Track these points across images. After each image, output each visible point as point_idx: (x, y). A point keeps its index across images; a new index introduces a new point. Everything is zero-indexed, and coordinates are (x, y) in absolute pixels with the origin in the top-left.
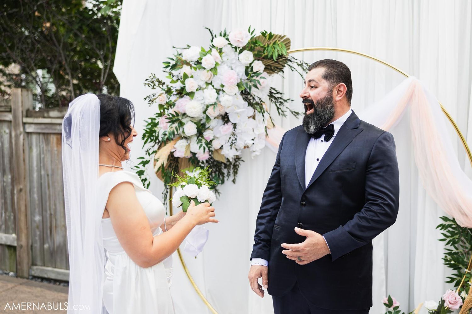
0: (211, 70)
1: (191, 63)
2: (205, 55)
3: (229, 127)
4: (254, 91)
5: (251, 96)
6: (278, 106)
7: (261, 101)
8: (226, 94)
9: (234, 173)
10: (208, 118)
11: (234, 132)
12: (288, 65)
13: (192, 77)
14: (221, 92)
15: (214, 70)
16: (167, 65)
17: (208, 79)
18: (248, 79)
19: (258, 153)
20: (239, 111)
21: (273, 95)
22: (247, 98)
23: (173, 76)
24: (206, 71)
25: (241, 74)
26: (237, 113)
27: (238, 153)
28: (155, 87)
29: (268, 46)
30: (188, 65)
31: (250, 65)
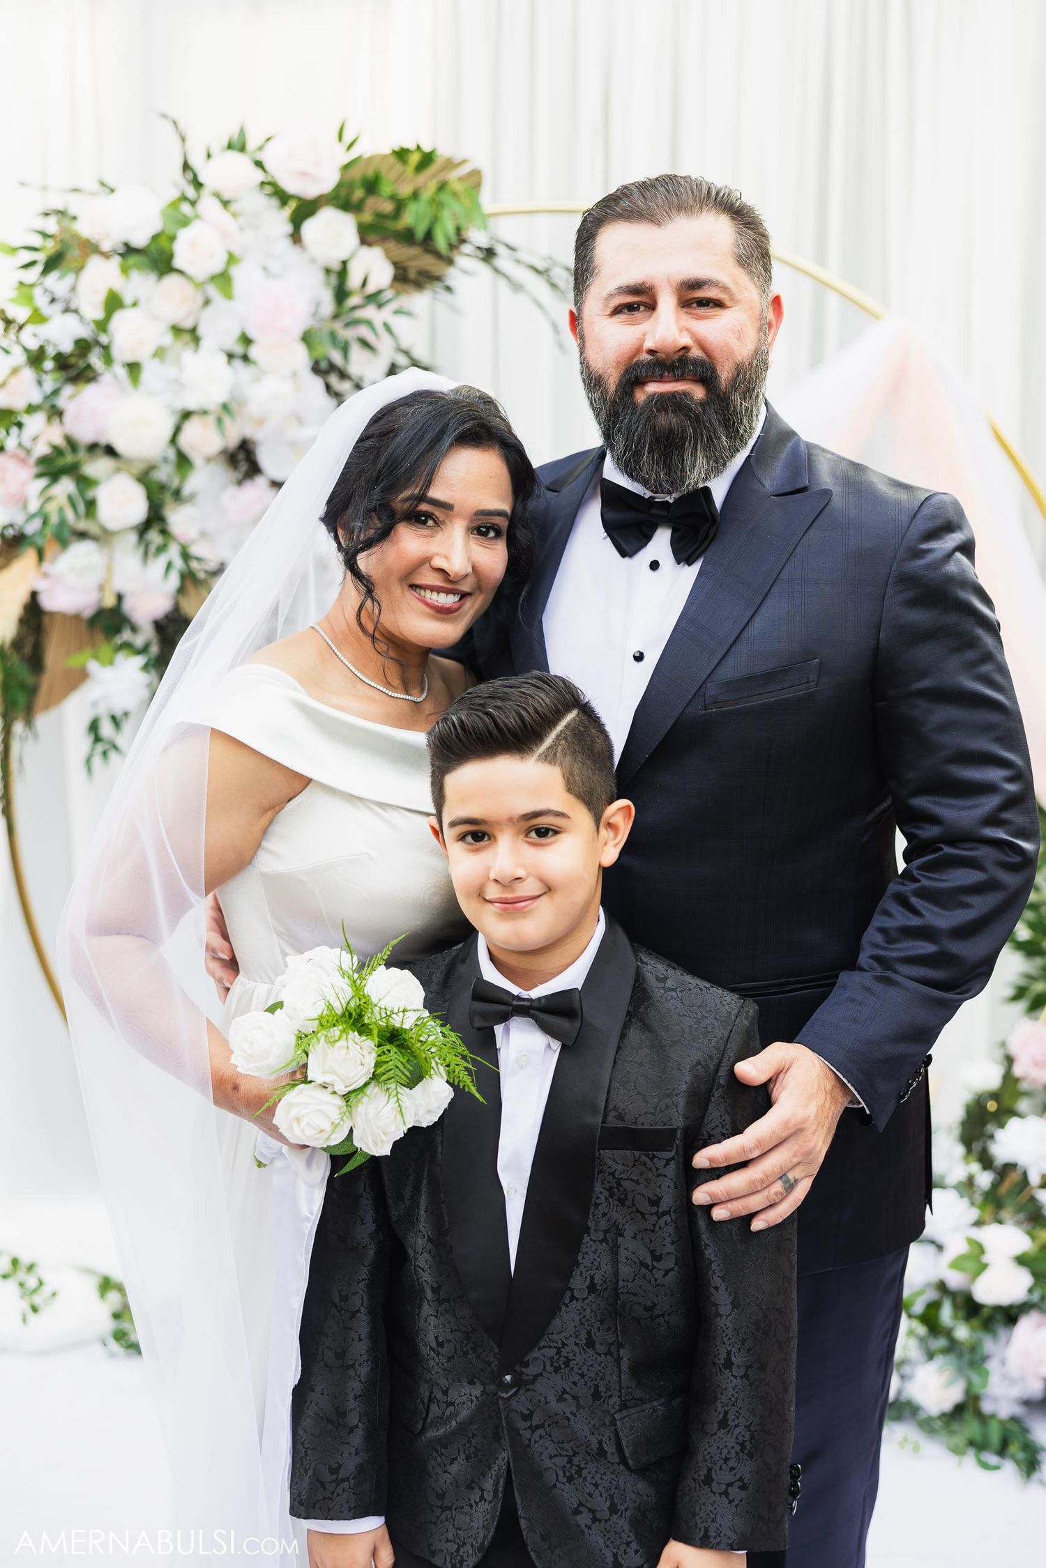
0: (213, 280)
2: (182, 226)
3: (258, 496)
4: (360, 363)
5: (349, 378)
8: (262, 371)
10: (183, 461)
12: (496, 270)
13: (135, 304)
14: (238, 364)
16: (28, 257)
17: (182, 312)
18: (337, 317)
23: (53, 300)
24: (171, 280)
26: (292, 443)
29: (415, 196)
30: (106, 255)
31: (344, 263)
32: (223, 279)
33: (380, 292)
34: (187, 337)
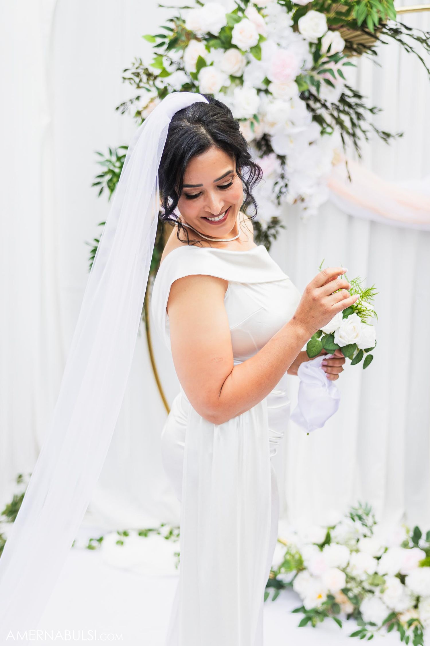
0: (250, 50)
1: (199, 36)
2: (238, 20)
3: (270, 162)
4: (325, 92)
5: (319, 101)
6: (355, 121)
8: (274, 98)
11: (283, 172)
12: (398, 40)
13: (212, 64)
14: (262, 95)
15: (255, 51)
16: (160, 41)
17: (235, 68)
18: (314, 69)
19: (313, 211)
20: (295, 130)
22: (311, 105)
23: (172, 63)
24: (231, 51)
25: (299, 58)
26: (289, 136)
27: (278, 213)
28: (141, 84)
29: (359, 3)
30: (198, 40)
31: (320, 39)
32: (256, 49)
33: (337, 53)
34: (238, 81)
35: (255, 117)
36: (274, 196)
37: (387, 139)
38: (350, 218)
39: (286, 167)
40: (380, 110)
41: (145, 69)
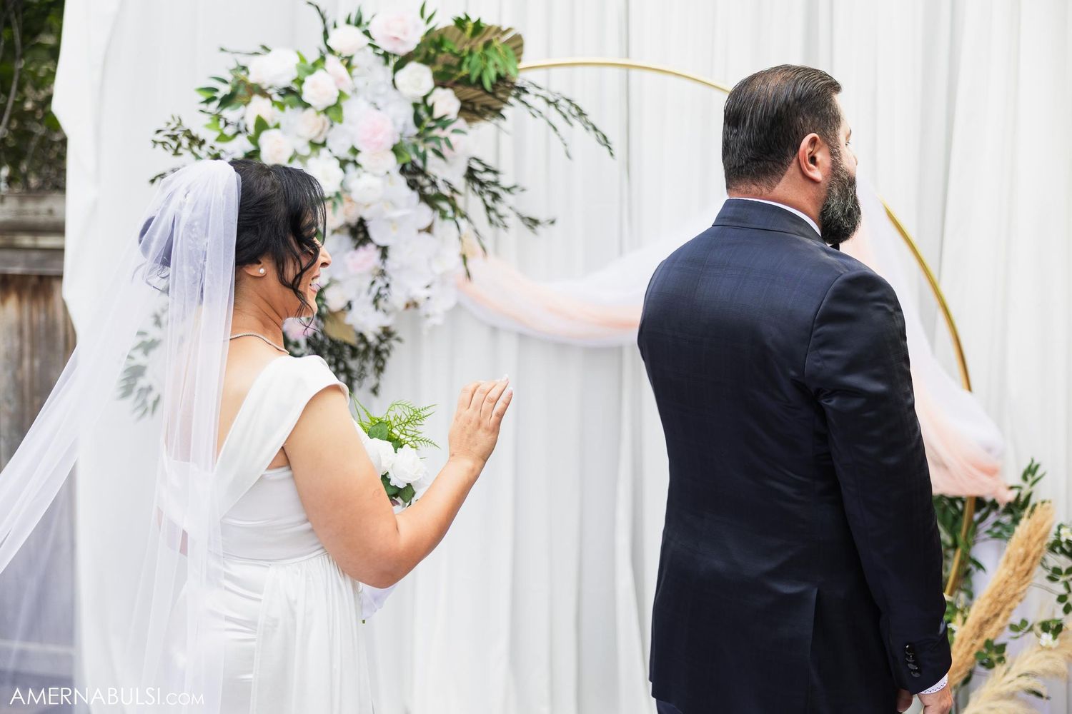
0: (326, 111)
1: (270, 92)
2: (311, 72)
3: (368, 255)
4: (434, 166)
5: (426, 176)
6: (490, 203)
7: (453, 190)
8: (365, 172)
9: (377, 370)
11: (383, 268)
12: (523, 102)
13: (277, 126)
14: (350, 167)
15: (334, 111)
16: (209, 95)
17: (315, 132)
18: (418, 136)
19: (437, 320)
20: (396, 214)
21: (478, 175)
22: (416, 181)
24: (310, 111)
25: (400, 122)
26: (391, 221)
27: (387, 322)
28: (180, 150)
29: (471, 54)
30: (267, 96)
31: (425, 98)
32: (336, 109)
33: (446, 116)
35: (338, 195)
36: (371, 298)
37: (534, 227)
38: (494, 330)
39: (388, 262)
40: (523, 190)
41: (185, 131)
